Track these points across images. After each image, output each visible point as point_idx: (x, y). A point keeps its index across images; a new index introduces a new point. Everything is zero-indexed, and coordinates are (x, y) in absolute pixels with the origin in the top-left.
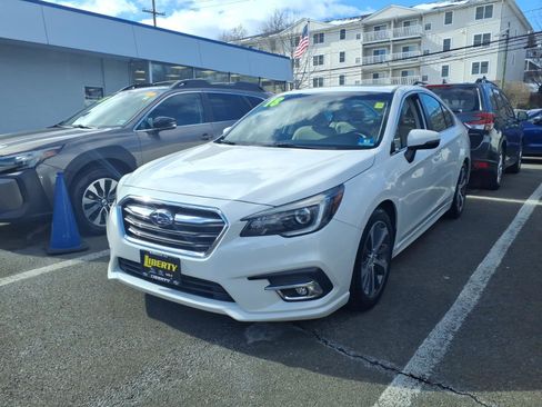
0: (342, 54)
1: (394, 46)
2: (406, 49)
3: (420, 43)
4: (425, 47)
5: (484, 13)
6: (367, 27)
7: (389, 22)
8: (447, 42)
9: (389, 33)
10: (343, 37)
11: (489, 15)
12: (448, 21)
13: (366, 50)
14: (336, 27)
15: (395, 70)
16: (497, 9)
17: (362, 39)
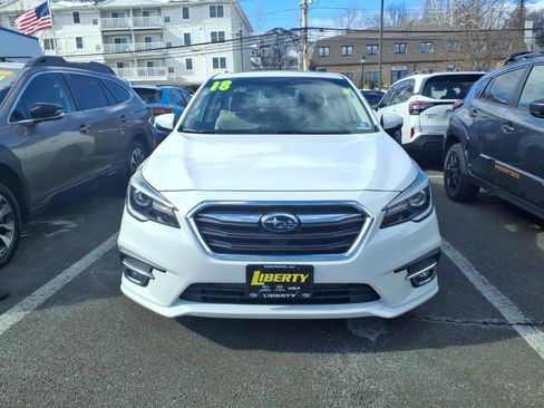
0: (79, 40)
1: (136, 35)
2: (148, 40)
3: (161, 35)
4: (167, 39)
5: (216, 12)
6: (104, 13)
7: (128, 11)
8: (187, 36)
9: (129, 22)
10: (77, 20)
11: (221, 15)
12: (186, 16)
13: (106, 38)
14: (67, 10)
15: (140, 61)
16: (227, 9)
17: (99, 25)
